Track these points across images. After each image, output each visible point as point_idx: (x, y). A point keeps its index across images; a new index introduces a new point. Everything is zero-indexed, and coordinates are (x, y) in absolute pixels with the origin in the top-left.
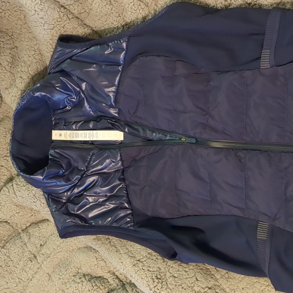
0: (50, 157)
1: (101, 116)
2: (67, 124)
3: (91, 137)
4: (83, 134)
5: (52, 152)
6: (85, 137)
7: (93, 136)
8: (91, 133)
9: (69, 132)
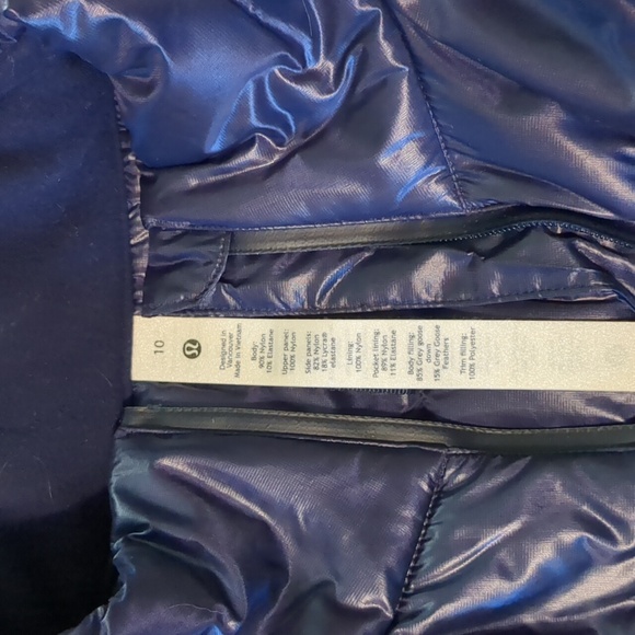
0: (122, 511)
1: (522, 209)
2: (243, 271)
3: (428, 368)
4: (368, 342)
5: (129, 470)
6: (380, 365)
7: (441, 360)
8: (428, 337)
9: (254, 329)
